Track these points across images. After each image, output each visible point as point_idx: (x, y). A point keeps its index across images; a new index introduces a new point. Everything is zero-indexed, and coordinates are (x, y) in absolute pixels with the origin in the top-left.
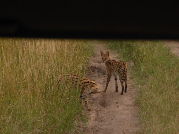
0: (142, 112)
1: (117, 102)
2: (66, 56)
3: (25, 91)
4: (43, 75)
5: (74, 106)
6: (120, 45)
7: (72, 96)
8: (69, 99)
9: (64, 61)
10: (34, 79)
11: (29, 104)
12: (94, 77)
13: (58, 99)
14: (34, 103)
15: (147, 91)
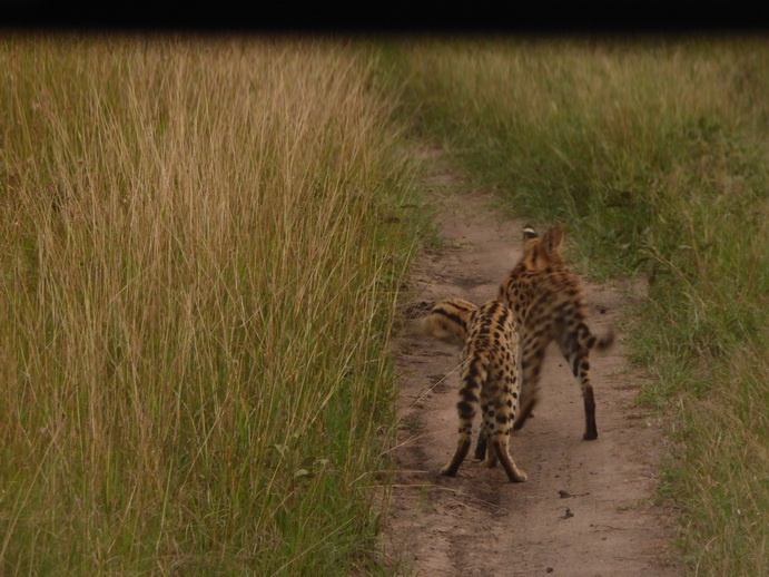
0: (698, 539)
1: (561, 488)
2: (292, 253)
3: (73, 434)
4: (166, 348)
5: (332, 513)
6: (575, 199)
7: (324, 461)
8: (310, 476)
9: (279, 273)
10: (119, 368)
11: (94, 505)
12: (442, 357)
13: (246, 474)
14: (120, 503)
15: (724, 427)
